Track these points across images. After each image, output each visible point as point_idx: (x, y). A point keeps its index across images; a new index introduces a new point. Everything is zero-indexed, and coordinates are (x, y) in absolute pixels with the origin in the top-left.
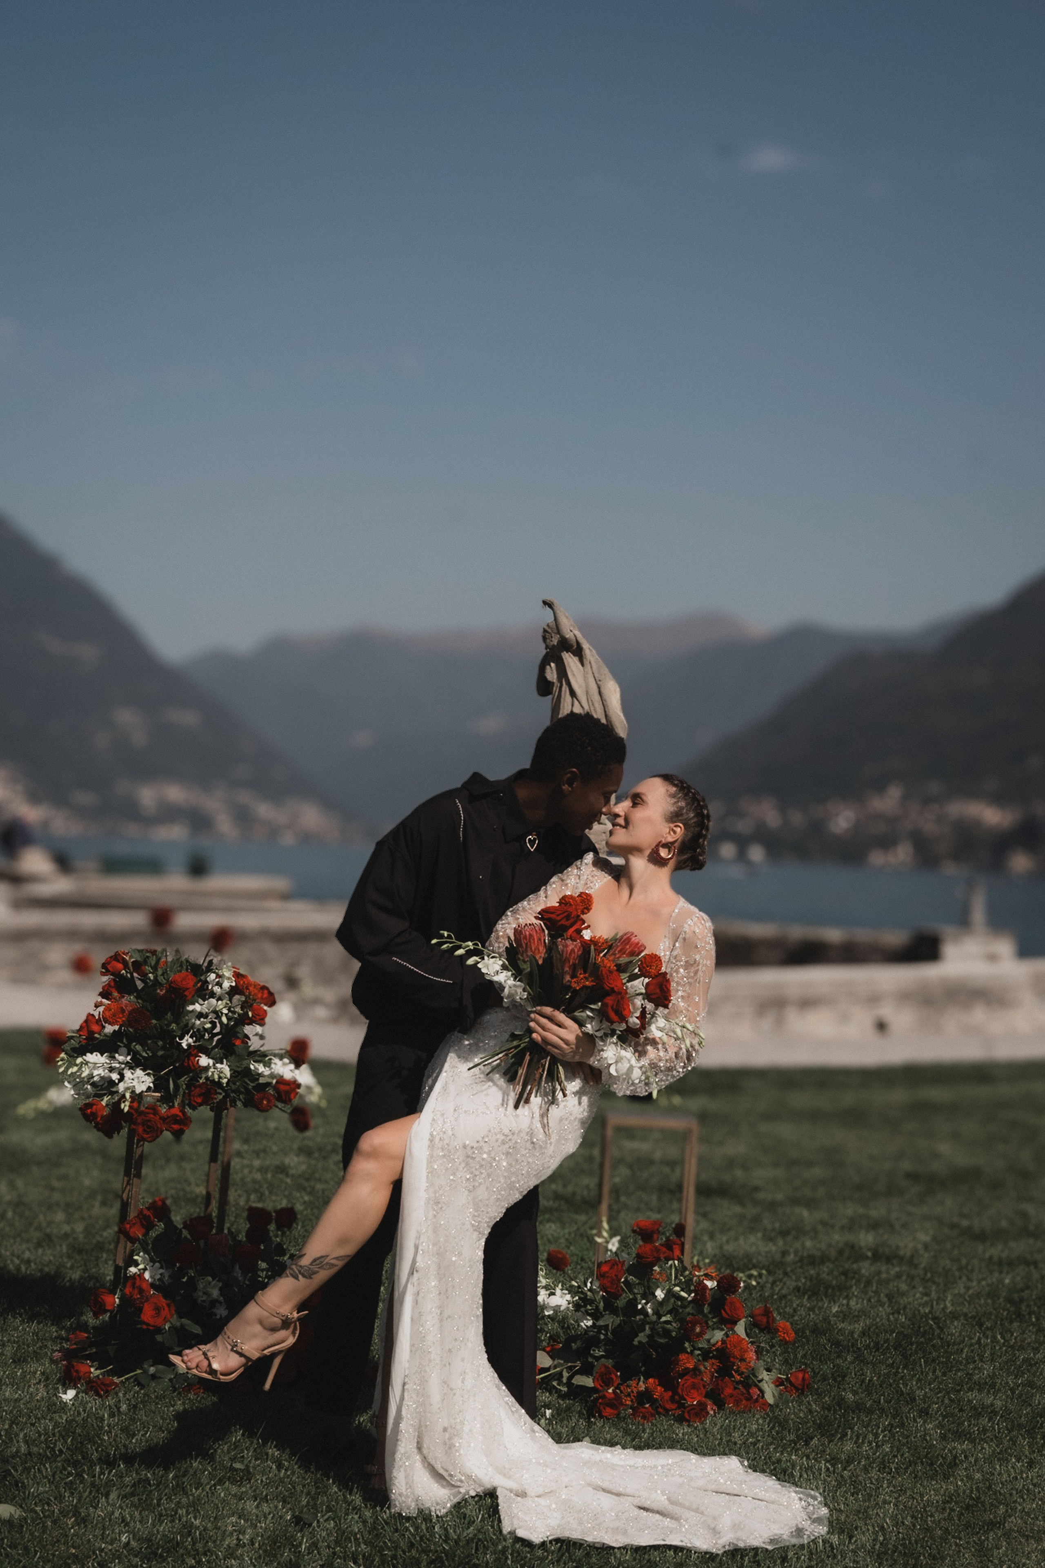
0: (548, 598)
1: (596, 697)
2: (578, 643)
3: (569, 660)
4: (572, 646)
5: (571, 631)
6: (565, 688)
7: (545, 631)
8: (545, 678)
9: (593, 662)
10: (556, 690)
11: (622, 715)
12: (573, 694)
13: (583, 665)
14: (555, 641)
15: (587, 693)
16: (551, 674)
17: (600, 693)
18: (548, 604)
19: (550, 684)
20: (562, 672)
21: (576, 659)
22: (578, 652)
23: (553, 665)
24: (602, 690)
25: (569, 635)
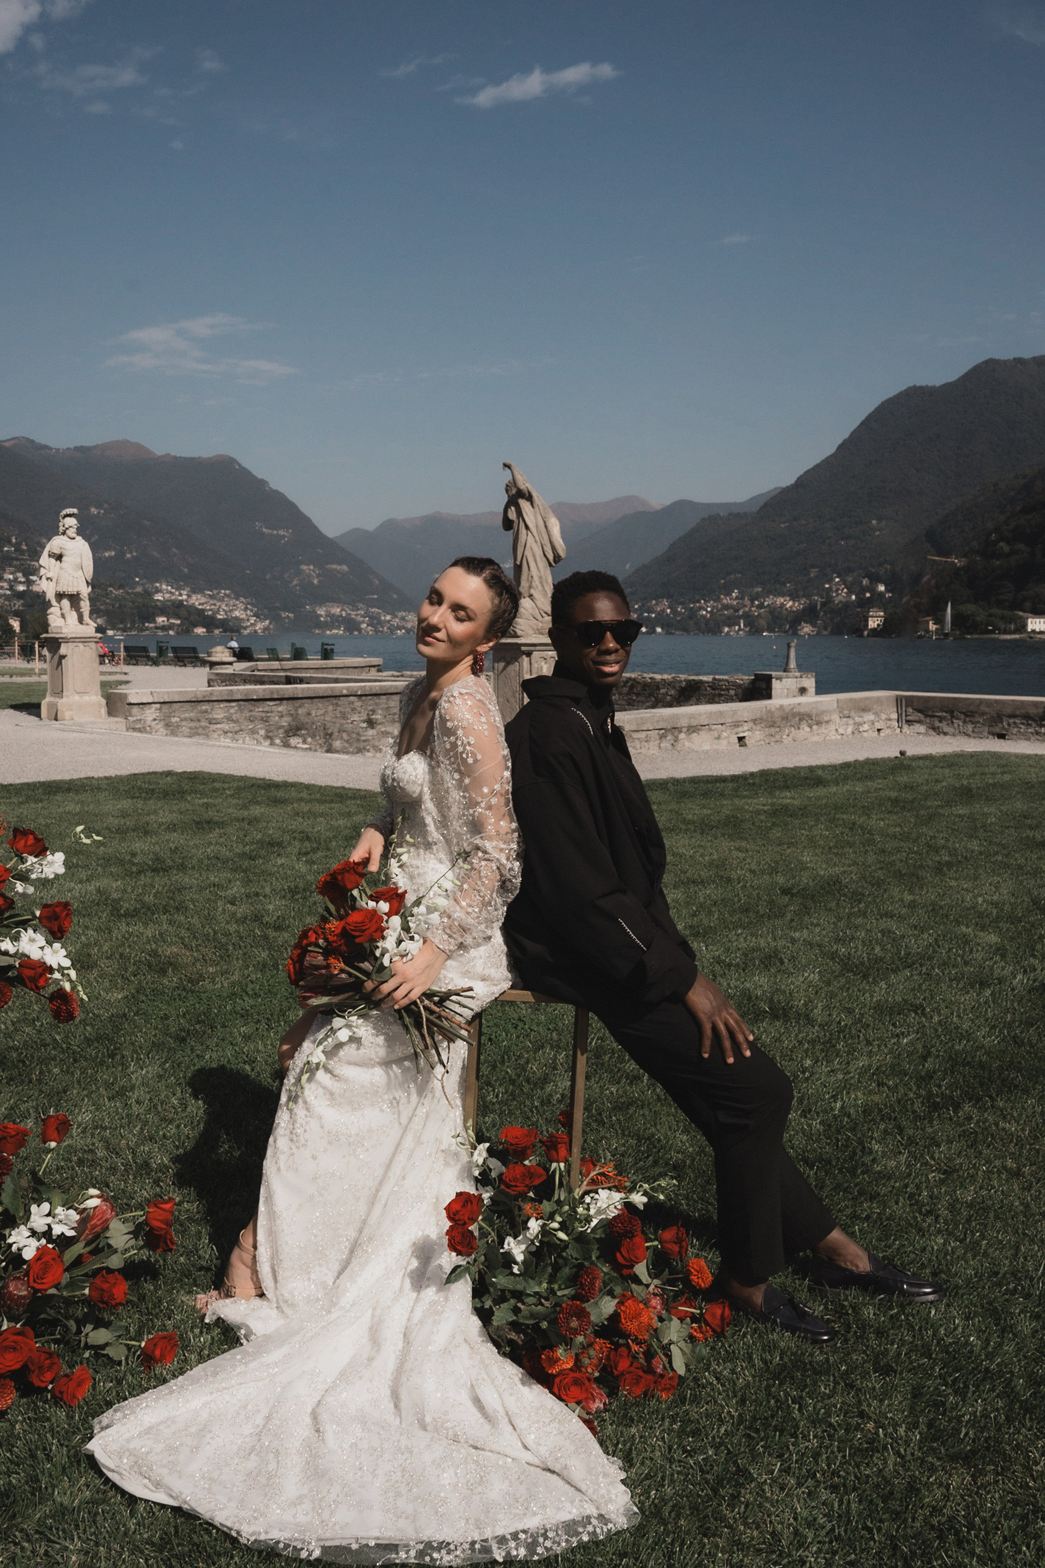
0: (508, 462)
1: (543, 529)
2: (529, 493)
3: (524, 504)
4: (525, 495)
5: (524, 484)
6: (522, 524)
7: (507, 486)
8: (508, 518)
9: (541, 507)
10: (515, 525)
11: (561, 541)
12: (527, 527)
13: (533, 507)
14: (514, 492)
15: (537, 526)
16: (512, 514)
17: (546, 527)
18: (507, 466)
19: (512, 522)
20: (519, 513)
21: (528, 504)
22: (530, 498)
23: (513, 508)
24: (548, 524)
25: (522, 487)
